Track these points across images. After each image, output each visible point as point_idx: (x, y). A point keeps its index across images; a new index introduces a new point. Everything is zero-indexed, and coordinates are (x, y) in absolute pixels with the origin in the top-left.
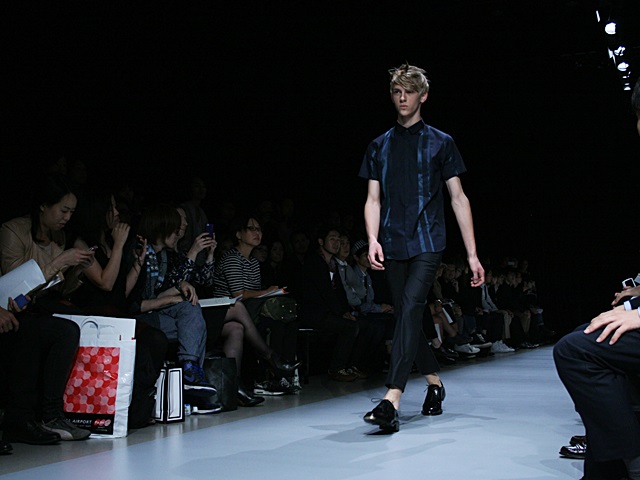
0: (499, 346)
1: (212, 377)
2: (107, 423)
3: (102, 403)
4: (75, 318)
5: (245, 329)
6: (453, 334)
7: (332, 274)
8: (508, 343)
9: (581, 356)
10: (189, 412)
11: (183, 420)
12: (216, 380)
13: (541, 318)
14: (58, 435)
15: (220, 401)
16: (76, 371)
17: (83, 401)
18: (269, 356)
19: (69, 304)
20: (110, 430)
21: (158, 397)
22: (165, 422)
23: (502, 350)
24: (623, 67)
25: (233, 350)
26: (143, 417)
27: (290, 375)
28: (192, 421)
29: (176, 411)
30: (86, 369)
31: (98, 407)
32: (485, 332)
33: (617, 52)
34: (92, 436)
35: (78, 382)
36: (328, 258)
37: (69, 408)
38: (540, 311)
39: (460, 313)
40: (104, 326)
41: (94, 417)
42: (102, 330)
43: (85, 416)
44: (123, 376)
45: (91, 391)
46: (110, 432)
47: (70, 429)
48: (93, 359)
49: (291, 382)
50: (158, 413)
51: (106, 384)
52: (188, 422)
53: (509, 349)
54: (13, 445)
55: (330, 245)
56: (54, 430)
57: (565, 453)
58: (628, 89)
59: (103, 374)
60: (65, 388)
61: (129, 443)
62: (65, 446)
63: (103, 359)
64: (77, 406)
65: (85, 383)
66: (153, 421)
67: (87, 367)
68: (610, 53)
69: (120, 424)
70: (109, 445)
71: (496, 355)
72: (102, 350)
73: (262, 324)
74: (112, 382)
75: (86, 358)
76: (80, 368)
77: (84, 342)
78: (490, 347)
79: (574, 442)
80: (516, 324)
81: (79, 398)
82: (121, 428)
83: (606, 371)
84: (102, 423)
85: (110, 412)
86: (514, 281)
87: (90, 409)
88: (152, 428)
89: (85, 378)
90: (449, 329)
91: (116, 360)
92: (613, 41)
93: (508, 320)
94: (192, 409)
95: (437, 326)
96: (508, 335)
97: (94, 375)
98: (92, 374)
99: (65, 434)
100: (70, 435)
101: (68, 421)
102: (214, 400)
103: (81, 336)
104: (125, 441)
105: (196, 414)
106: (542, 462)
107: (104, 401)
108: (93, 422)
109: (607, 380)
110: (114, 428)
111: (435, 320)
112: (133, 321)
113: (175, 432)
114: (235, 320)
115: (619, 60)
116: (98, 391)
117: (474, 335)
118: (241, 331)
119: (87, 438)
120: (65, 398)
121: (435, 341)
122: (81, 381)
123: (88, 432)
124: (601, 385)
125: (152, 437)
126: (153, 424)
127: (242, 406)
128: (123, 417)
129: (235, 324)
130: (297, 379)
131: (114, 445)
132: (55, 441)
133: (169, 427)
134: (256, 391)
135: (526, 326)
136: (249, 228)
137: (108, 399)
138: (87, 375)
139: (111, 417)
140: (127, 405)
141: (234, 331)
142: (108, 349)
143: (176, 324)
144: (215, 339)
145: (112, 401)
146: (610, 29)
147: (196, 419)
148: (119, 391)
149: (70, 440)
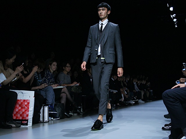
0: (140, 101)
1: (57, 109)
2: (26, 122)
3: (24, 116)
4: (16, 91)
5: (67, 95)
6: (127, 97)
7: (91, 80)
8: (143, 100)
10: (50, 119)
11: (49, 121)
12: (58, 110)
13: (152, 93)
14: (11, 126)
15: (59, 116)
16: (16, 107)
17: (19, 116)
18: (74, 104)
19: (14, 87)
20: (27, 124)
21: (41, 115)
22: (43, 122)
23: (141, 102)
24: (175, 20)
25: (63, 101)
26: (37, 121)
27: (80, 109)
28: (51, 122)
29: (46, 119)
30: (19, 106)
31: (23, 117)
32: (136, 97)
33: (173, 16)
34: (22, 126)
35: (17, 110)
36: (90, 75)
37: (15, 118)
38: (152, 91)
39: (129, 91)
40: (25, 93)
41: (22, 120)
42: (24, 94)
43: (19, 120)
44: (31, 108)
45: (21, 113)
47: (15, 124)
48: (22, 103)
49: (80, 111)
50: (41, 119)
51: (26, 111)
52: (50, 122)
53: (143, 102)
55: (91, 71)
56: (10, 124)
57: (163, 129)
58: (176, 27)
59: (25, 108)
60: (13, 112)
61: (33, 128)
62: (13, 129)
63: (25, 103)
64: (17, 117)
65: (19, 110)
66: (40, 122)
67: (20, 106)
68: (171, 16)
69: (30, 122)
70: (27, 129)
71: (139, 104)
72: (24, 100)
73: (71, 93)
74: (28, 110)
75: (20, 103)
76: (18, 106)
77: (19, 98)
78: (138, 101)
80: (145, 95)
81: (18, 115)
82: (30, 123)
84: (24, 122)
85: (27, 119)
86: (144, 82)
87: (21, 118)
88: (39, 124)
89: (19, 109)
90: (126, 96)
91: (29, 103)
92: (172, 13)
93: (143, 94)
94: (51, 119)
95: (122, 95)
96: (142, 98)
97: (22, 108)
98: (21, 107)
99: (13, 125)
101: (14, 122)
102: (58, 116)
103: (18, 96)
104: (31, 128)
105: (52, 120)
107: (25, 116)
108: (22, 122)
109: (178, 104)
110: (28, 123)
111: (122, 93)
112: (34, 92)
113: (46, 125)
114: (64, 93)
115: (174, 18)
116: (23, 113)
117: (133, 97)
118: (66, 96)
119: (20, 126)
120: (13, 115)
121: (122, 99)
122: (18, 110)
123: (20, 125)
125: (39, 126)
126: (40, 123)
127: (66, 118)
128: (31, 120)
129: (64, 94)
130: (82, 110)
131: (28, 129)
132: (10, 127)
133: (44, 123)
134: (70, 113)
135: (148, 95)
136: (67, 67)
137: (26, 115)
138: (20, 108)
139: (27, 120)
140: (32, 117)
141: (64, 96)
142: (26, 100)
143: (46, 93)
144: (58, 98)
145: (27, 116)
146: (171, 9)
147: (52, 122)
148: (29, 112)
149: (15, 127)
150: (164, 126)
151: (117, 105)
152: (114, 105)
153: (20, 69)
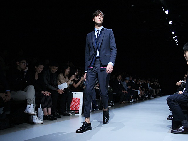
2: (78, 112)
6: (143, 94)
7: (119, 83)
9: (172, 100)
13: (161, 91)
14: (69, 114)
15: (99, 108)
17: (73, 108)
20: (78, 113)
24: (176, 40)
27: (112, 103)
31: (76, 109)
33: (175, 37)
34: (76, 114)
35: (72, 104)
36: (119, 80)
37: (71, 109)
38: (161, 89)
41: (75, 111)
42: (77, 94)
43: (74, 111)
44: (81, 103)
45: (75, 106)
46: (79, 114)
47: (72, 113)
48: (75, 100)
49: (112, 104)
51: (78, 104)
54: (61, 116)
55: (119, 78)
57: (168, 119)
58: (177, 45)
63: (77, 100)
64: (72, 109)
65: (74, 104)
67: (74, 101)
68: (174, 38)
70: (78, 116)
72: (77, 98)
74: (79, 104)
75: (74, 100)
76: (73, 101)
77: (74, 97)
79: (169, 117)
83: (177, 103)
86: (155, 83)
87: (75, 109)
91: (79, 100)
92: (174, 35)
97: (75, 103)
100: (71, 114)
101: (71, 111)
104: (81, 116)
105: (95, 110)
106: (163, 121)
107: (77, 108)
109: (177, 105)
112: (82, 93)
115: (175, 39)
116: (76, 106)
124: (176, 106)
128: (81, 111)
132: (69, 115)
135: (158, 92)
138: (74, 103)
139: (79, 111)
140: (81, 109)
145: (79, 108)
146: (173, 33)
147: (94, 111)
148: (80, 106)
149: (71, 115)
150: (168, 117)
151: (136, 100)
152: (135, 100)
153: (74, 77)
